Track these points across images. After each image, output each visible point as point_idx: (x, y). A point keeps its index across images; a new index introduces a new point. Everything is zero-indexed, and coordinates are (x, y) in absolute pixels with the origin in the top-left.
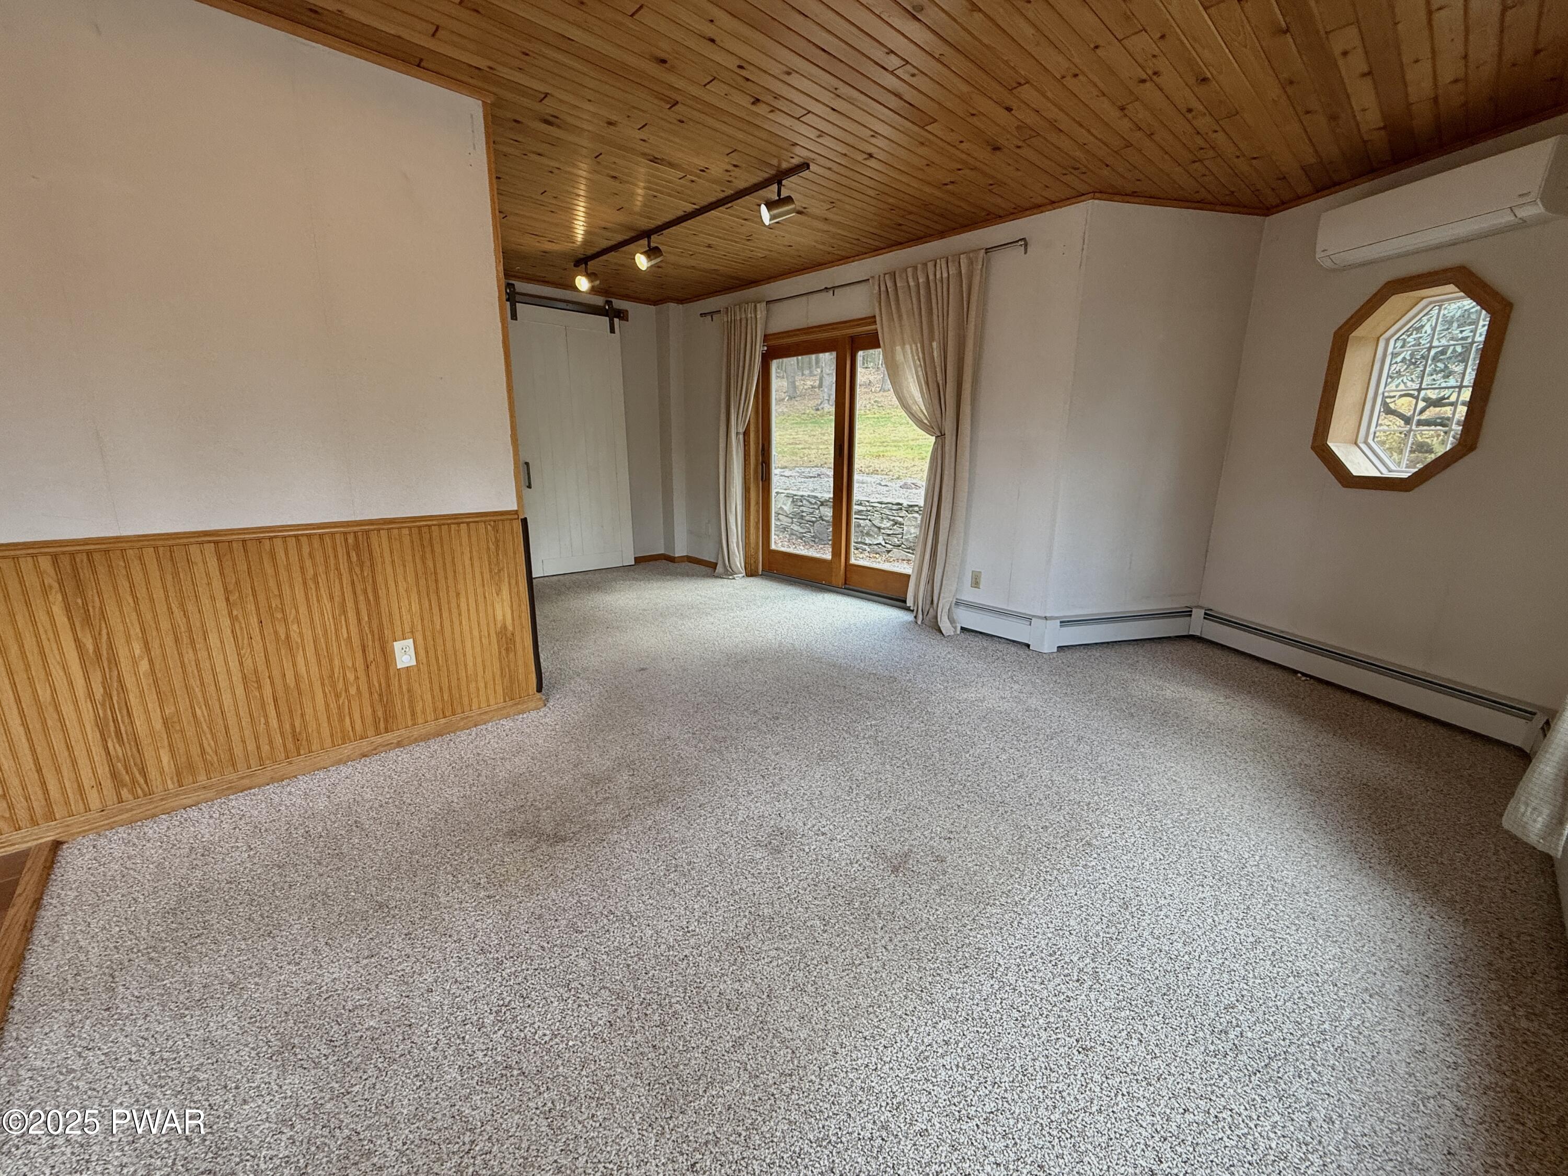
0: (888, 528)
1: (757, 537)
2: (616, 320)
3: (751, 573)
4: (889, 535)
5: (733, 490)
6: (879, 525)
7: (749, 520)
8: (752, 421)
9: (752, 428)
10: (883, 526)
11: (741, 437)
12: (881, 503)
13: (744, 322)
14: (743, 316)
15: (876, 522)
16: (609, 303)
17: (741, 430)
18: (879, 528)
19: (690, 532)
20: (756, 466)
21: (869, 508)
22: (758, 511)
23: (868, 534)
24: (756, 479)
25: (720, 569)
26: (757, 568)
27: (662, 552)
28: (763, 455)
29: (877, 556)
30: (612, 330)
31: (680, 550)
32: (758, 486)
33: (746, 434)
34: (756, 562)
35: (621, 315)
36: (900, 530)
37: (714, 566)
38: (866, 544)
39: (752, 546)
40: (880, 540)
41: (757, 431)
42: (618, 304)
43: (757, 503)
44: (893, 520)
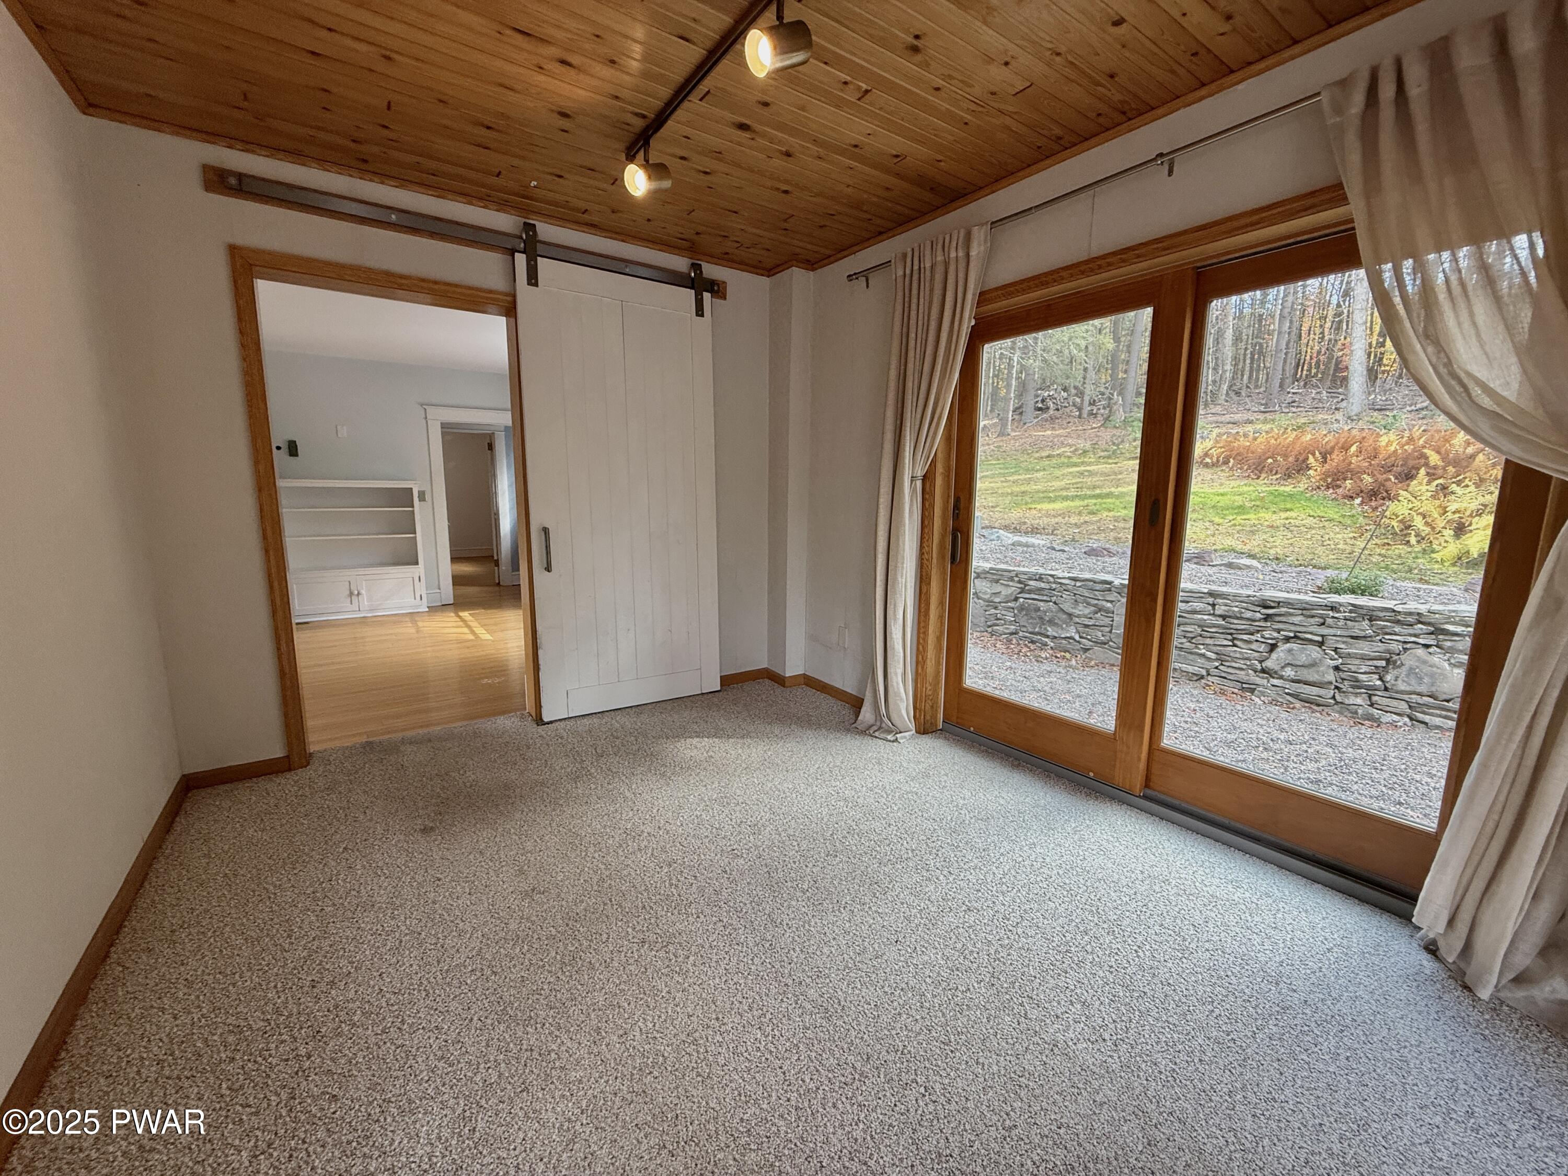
0: (1085, 616)
1: (938, 663)
2: (707, 296)
3: (925, 728)
4: (1086, 626)
5: (901, 580)
6: (1071, 611)
7: (926, 633)
8: (940, 455)
9: (940, 469)
10: (1077, 612)
11: (919, 484)
12: (1074, 579)
13: (940, 270)
14: (940, 258)
15: (1067, 607)
16: (696, 267)
17: (920, 473)
18: (1070, 615)
19: (812, 638)
20: (943, 536)
21: (1054, 586)
22: (941, 617)
23: (1051, 622)
24: (942, 556)
25: (866, 714)
26: (934, 717)
27: (764, 665)
28: (956, 517)
29: (1068, 655)
30: (700, 312)
31: (793, 667)
32: (944, 573)
33: (927, 479)
34: (934, 708)
35: (717, 289)
36: (1107, 621)
37: (857, 704)
38: (1048, 637)
39: (930, 678)
40: (1072, 632)
41: (947, 476)
42: (711, 271)
43: (942, 603)
44: (1095, 605)
